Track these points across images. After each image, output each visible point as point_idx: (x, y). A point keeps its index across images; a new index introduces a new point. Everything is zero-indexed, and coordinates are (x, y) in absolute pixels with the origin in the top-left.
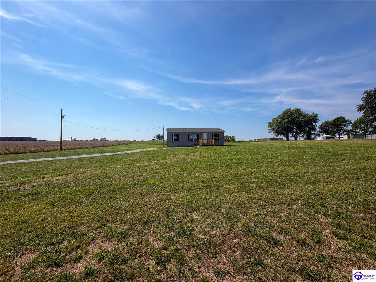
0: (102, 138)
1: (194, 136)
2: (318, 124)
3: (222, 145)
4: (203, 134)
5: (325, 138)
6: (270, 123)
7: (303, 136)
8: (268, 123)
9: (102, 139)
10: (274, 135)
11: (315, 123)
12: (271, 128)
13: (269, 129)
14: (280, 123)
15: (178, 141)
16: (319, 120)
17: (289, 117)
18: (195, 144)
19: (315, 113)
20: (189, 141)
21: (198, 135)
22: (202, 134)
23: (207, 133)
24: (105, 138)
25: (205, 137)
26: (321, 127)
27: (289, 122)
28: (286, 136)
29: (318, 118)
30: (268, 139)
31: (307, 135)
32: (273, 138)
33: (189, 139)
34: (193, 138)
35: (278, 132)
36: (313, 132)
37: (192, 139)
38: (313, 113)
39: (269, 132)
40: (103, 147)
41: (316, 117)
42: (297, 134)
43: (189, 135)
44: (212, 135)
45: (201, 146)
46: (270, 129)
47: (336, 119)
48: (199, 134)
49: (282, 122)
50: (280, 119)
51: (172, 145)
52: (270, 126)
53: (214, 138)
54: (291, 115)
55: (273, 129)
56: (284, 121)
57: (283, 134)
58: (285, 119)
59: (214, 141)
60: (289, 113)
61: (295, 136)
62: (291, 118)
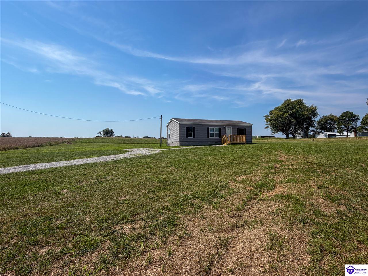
1: (214, 131)
2: (317, 119)
3: (249, 142)
4: (226, 127)
5: (327, 135)
6: (267, 116)
7: (300, 134)
8: (265, 117)
10: (272, 132)
11: (314, 118)
12: (269, 123)
13: (266, 124)
14: (280, 117)
15: (194, 137)
16: (319, 115)
17: (291, 110)
18: (216, 142)
19: (314, 106)
20: (208, 137)
21: (220, 129)
22: (225, 129)
23: (231, 127)
25: (229, 132)
26: (319, 123)
27: (291, 116)
28: (286, 132)
29: (318, 111)
30: (257, 137)
31: (305, 132)
32: (271, 135)
33: (209, 135)
34: (214, 133)
35: (276, 128)
36: (311, 128)
37: (212, 135)
38: (312, 106)
39: (266, 128)
40: (39, 146)
41: (315, 110)
42: (296, 131)
43: (208, 129)
44: (238, 129)
45: (229, 144)
47: (344, 114)
48: (221, 127)
49: (283, 115)
50: (280, 111)
51: (186, 142)
52: (267, 120)
53: (240, 134)
54: (293, 108)
55: (271, 124)
56: (286, 115)
57: (282, 130)
58: (286, 112)
59: (244, 137)
60: (291, 105)
61: (293, 134)
62: (294, 111)
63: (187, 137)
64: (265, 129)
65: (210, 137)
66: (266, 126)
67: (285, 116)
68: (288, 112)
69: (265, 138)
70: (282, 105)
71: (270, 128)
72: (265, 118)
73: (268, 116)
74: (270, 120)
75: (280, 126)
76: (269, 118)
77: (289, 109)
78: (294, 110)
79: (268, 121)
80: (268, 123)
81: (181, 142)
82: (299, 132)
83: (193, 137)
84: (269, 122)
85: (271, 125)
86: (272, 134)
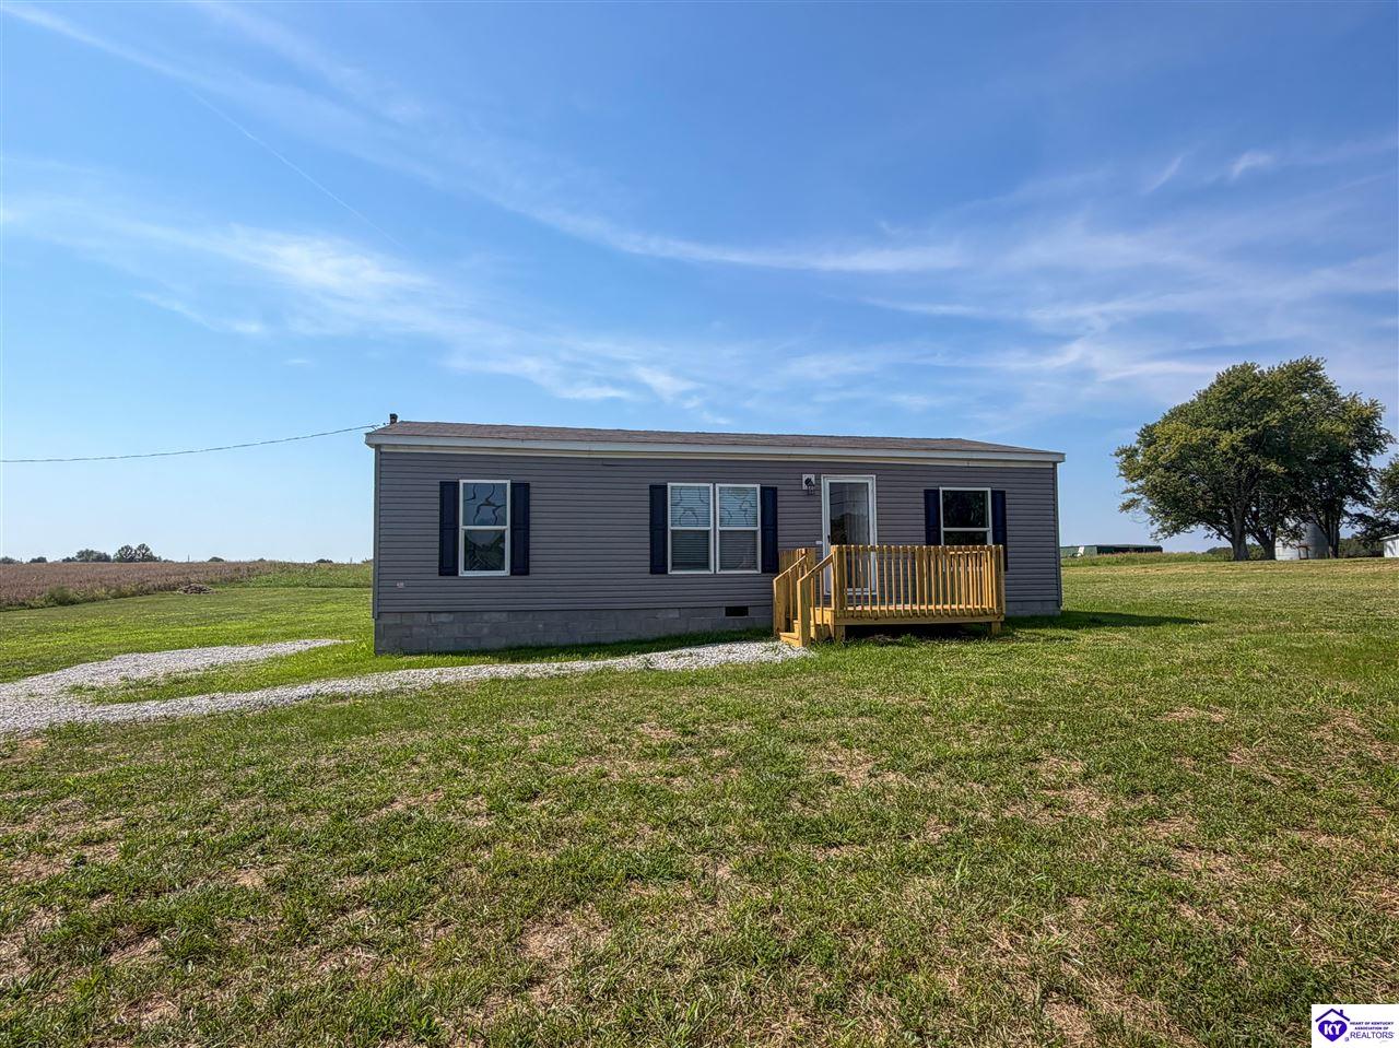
0: (127, 548)
1: (716, 514)
2: (1381, 462)
3: (1042, 613)
6: (1130, 454)
7: (1295, 534)
8: (1116, 455)
9: (126, 556)
10: (1157, 526)
12: (1141, 482)
14: (1197, 451)
17: (1258, 414)
19: (1370, 399)
21: (769, 495)
24: (142, 547)
26: (1392, 480)
27: (1258, 443)
28: (1231, 530)
29: (1385, 424)
30: (1081, 550)
32: (1151, 543)
33: (667, 550)
34: (718, 528)
35: (1178, 509)
36: (1354, 507)
37: (694, 551)
38: (1357, 398)
39: (1126, 507)
41: (1374, 418)
42: (1276, 520)
43: (657, 495)
45: (824, 638)
46: (1133, 490)
49: (1214, 443)
50: (1197, 424)
51: (443, 618)
52: (1130, 470)
53: (953, 539)
54: (1268, 403)
55: (1154, 486)
56: (1226, 440)
57: (1211, 519)
58: (1228, 427)
59: (988, 570)
60: (1256, 392)
61: (1263, 534)
62: (1273, 418)
63: (447, 568)
64: (1122, 510)
65: (675, 566)
66: (1125, 501)
67: (1223, 445)
68: (1238, 426)
69: (1120, 555)
70: (1204, 396)
71: (1148, 510)
72: (1119, 459)
73: (1136, 451)
74: (1147, 469)
75: (1201, 498)
76: (1140, 458)
77: (1242, 414)
78: (1277, 414)
79: (1137, 472)
80: (1135, 486)
81: (388, 620)
82: (1291, 523)
83: (506, 572)
84: (1142, 477)
85: (1153, 491)
86: (1160, 536)
